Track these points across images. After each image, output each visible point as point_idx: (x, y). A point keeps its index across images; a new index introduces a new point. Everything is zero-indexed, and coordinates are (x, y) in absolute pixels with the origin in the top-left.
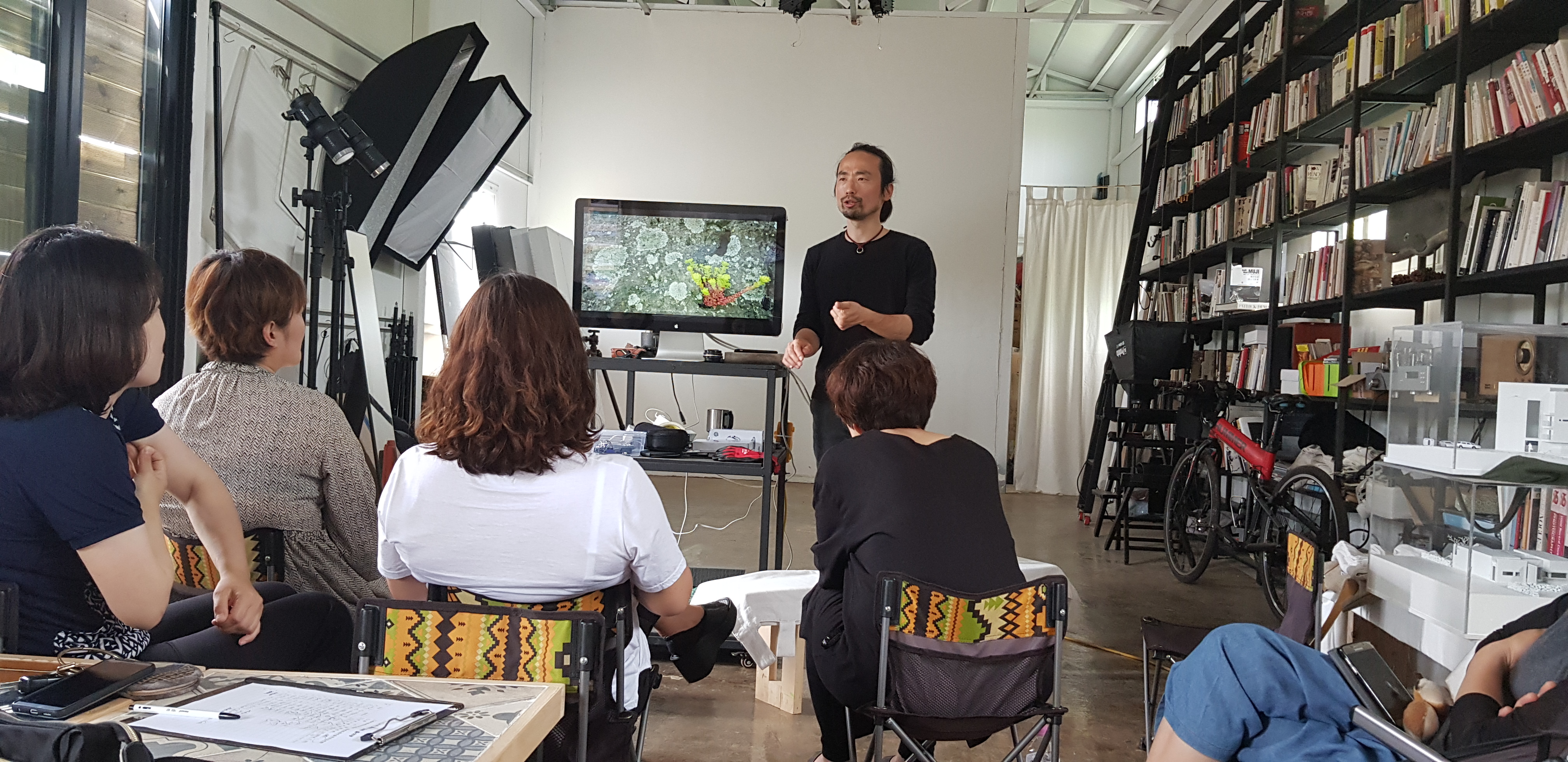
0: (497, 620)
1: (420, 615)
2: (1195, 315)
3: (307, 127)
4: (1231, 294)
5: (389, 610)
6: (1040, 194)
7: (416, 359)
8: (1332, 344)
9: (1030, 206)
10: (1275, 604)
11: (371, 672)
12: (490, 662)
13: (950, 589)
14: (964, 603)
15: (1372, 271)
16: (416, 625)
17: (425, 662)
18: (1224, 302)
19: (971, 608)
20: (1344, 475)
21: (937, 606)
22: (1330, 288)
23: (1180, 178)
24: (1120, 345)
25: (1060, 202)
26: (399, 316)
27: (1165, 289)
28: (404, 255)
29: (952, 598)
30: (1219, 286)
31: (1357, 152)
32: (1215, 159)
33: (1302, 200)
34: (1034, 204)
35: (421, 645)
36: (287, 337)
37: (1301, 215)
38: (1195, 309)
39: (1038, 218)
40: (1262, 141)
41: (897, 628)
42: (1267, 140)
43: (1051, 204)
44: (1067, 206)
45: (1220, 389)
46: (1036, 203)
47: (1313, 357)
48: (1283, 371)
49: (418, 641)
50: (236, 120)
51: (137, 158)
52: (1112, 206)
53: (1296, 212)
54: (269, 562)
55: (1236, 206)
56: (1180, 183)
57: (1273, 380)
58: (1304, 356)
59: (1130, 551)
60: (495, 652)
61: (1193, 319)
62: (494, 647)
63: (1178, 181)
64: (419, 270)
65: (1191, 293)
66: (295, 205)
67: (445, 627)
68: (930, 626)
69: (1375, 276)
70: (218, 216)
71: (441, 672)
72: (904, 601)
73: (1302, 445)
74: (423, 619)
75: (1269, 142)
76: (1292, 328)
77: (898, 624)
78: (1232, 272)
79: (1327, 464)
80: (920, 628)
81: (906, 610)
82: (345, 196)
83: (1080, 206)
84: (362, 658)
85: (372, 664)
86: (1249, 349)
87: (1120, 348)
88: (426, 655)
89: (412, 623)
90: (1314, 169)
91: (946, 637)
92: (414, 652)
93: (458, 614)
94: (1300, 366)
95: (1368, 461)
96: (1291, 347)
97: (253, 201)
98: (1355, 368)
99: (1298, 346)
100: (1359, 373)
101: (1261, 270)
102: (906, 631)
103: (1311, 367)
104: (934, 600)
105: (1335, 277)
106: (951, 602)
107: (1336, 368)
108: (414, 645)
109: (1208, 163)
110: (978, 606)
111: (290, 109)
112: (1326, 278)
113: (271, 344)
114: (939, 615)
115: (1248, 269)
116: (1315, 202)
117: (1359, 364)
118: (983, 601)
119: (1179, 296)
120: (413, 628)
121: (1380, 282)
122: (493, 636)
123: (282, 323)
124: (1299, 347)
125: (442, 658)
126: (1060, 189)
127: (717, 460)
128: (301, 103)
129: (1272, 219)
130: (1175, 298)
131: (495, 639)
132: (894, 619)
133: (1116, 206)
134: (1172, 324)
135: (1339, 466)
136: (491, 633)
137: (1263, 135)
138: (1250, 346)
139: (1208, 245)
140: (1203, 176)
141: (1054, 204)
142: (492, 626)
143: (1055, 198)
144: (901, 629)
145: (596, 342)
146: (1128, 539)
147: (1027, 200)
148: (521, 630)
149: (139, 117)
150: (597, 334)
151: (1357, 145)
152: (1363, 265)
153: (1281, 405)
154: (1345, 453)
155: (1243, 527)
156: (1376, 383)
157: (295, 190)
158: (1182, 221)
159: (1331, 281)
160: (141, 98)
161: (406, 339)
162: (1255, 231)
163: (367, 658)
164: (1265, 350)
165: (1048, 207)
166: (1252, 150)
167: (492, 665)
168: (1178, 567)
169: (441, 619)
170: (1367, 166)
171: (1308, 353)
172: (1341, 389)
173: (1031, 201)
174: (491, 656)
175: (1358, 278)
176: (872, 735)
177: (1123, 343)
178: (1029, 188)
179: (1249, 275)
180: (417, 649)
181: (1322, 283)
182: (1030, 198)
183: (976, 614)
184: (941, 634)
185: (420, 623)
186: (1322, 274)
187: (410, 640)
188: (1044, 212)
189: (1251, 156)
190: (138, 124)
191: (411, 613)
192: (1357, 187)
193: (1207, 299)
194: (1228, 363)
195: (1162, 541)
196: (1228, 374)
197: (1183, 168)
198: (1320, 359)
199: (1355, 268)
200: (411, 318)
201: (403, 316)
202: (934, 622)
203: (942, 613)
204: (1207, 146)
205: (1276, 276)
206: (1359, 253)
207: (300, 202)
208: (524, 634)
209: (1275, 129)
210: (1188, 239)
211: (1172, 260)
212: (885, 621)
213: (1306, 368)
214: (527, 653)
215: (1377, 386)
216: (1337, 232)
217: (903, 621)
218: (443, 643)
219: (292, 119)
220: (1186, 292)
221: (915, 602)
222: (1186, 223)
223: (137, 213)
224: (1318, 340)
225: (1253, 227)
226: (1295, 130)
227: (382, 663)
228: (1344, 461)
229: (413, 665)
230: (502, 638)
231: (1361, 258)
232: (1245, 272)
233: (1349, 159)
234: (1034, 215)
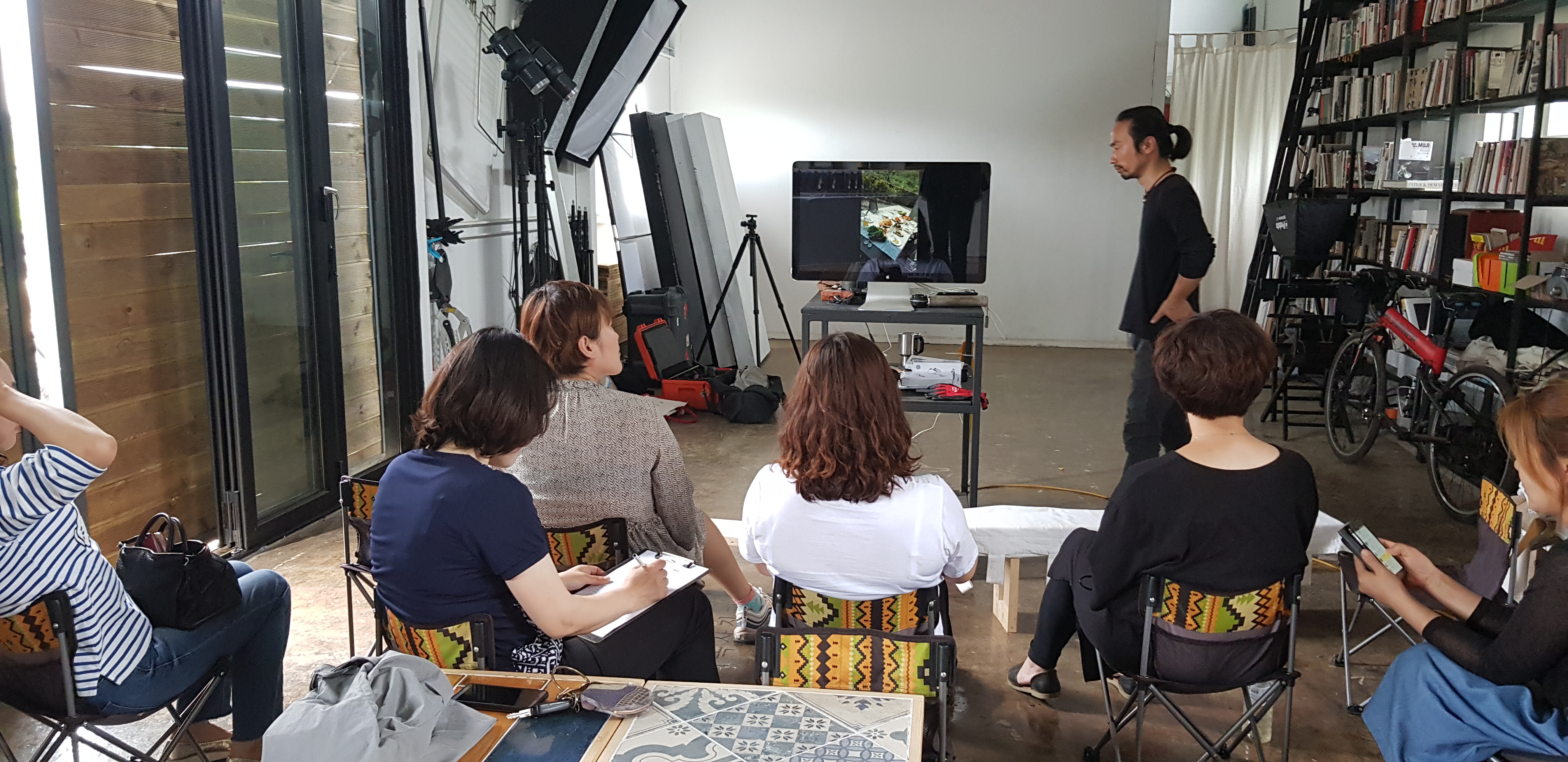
0: (862, 640)
1: (805, 639)
2: (1357, 182)
3: (506, 61)
4: (1399, 168)
5: (782, 636)
6: (1188, 42)
7: (592, 252)
8: (1508, 235)
9: (1178, 56)
10: (1444, 499)
11: (771, 684)
12: (860, 672)
13: (1207, 589)
14: (1220, 599)
15: (1557, 171)
16: (803, 646)
17: (811, 674)
18: (1391, 178)
19: (1226, 603)
20: (1518, 373)
21: (1195, 603)
22: (1511, 184)
23: (1344, 35)
24: (1281, 218)
25: (1210, 50)
26: (576, 214)
27: (1323, 150)
28: (578, 156)
29: (1209, 596)
30: (1387, 159)
31: (1549, 50)
32: (1386, 23)
33: (1484, 88)
34: (1182, 54)
35: (807, 662)
36: (601, 347)
37: (1482, 102)
38: (1358, 175)
39: (1186, 68)
40: (1441, 17)
41: (1158, 615)
42: (1447, 16)
43: (1200, 52)
44: (1217, 54)
45: (1391, 279)
46: (1185, 51)
47: (1488, 247)
48: (1455, 260)
49: (805, 659)
50: (440, 56)
51: (360, 102)
52: (1265, 52)
53: (1476, 98)
55: (1409, 77)
56: (1344, 41)
57: (1444, 266)
58: (1479, 246)
59: (1289, 428)
60: (863, 664)
61: (1355, 185)
62: (862, 660)
63: (1341, 38)
64: (589, 166)
65: (1353, 160)
66: (500, 135)
67: (824, 646)
68: (1189, 620)
69: (1560, 175)
70: (434, 152)
71: (823, 682)
72: (1166, 594)
73: (1474, 334)
74: (807, 641)
75: (1449, 19)
76: (1466, 217)
77: (1160, 611)
78: (1401, 146)
79: (1498, 359)
80: (1180, 620)
81: (1169, 602)
82: (542, 122)
83: (1230, 53)
84: (764, 673)
85: (771, 676)
86: (1417, 228)
87: (1280, 221)
88: (811, 669)
89: (800, 645)
90: (1498, 55)
91: (1203, 629)
92: (803, 666)
93: (832, 636)
94: (1475, 258)
95: (1544, 362)
96: (1464, 237)
97: (458, 131)
98: (1532, 268)
99: (1472, 236)
100: (1538, 274)
101: (1432, 143)
102: (1166, 619)
103: (1487, 261)
104: (1193, 598)
105: (1517, 174)
106: (1208, 600)
107: (1514, 268)
108: (802, 662)
109: (1377, 27)
110: (1231, 602)
111: (489, 44)
112: (1508, 173)
113: (588, 356)
114: (1197, 611)
115: (1417, 142)
116: (1498, 90)
117: (1538, 264)
118: (1236, 597)
119: (1340, 160)
120: (801, 649)
121: (1565, 181)
122: (860, 652)
124: (1473, 237)
125: (823, 669)
126: (1209, 36)
127: (930, 398)
128: (499, 38)
129: (1449, 102)
130: (1335, 160)
131: (862, 654)
132: (1157, 607)
133: (1269, 51)
134: (1331, 192)
135: (1512, 362)
136: (858, 649)
137: (1443, 11)
138: (1419, 225)
139: (1375, 113)
140: (1371, 40)
141: (1203, 52)
142: (858, 644)
143: (1204, 46)
144: (1162, 617)
145: (755, 226)
146: (1286, 412)
147: (1175, 49)
148: (884, 647)
149: (357, 61)
150: (754, 219)
151: (1549, 43)
152: (1547, 165)
153: (1457, 304)
154: (1520, 350)
155: (1410, 417)
156: (1558, 291)
157: (499, 121)
158: (1346, 83)
159: (1512, 176)
160: (359, 44)
161: (582, 233)
162: (1429, 109)
163: (768, 673)
164: (1435, 233)
165: (1196, 55)
166: (1429, 23)
167: (862, 674)
168: (1339, 447)
169: (821, 640)
170: (1559, 68)
171: (1484, 244)
172: (1520, 292)
173: (1179, 50)
174: (861, 667)
175: (1542, 179)
177: (1284, 217)
178: (1177, 36)
179: (1418, 149)
180: (805, 664)
181: (1503, 178)
182: (1178, 47)
183: (1230, 608)
184: (1199, 627)
185: (805, 644)
186: (1503, 168)
187: (799, 658)
188: (1192, 61)
189: (1427, 28)
190: (358, 70)
191: (799, 637)
192: (1547, 86)
193: (1371, 167)
194: (1393, 237)
195: (1323, 426)
196: (1392, 249)
197: (1348, 25)
198: (1496, 251)
199: (1541, 168)
200: (585, 213)
201: (579, 212)
202: (1193, 617)
203: (1200, 609)
204: (1377, 8)
205: (1452, 160)
206: (1544, 152)
207: (504, 133)
208: (887, 652)
209: (1457, 7)
210: (1352, 102)
211: (1333, 121)
212: (1149, 609)
213: (1481, 261)
214: (890, 665)
215: (1559, 295)
216: (1517, 115)
217: (1165, 610)
218: (823, 658)
219: (490, 52)
220: (1348, 156)
221: (1176, 598)
222: (1350, 85)
223: (365, 154)
224: (1493, 229)
225: (1428, 105)
226: (1479, 11)
227: (779, 676)
228: (1519, 358)
229: (802, 676)
230: (868, 653)
231: (1546, 157)
232: (1414, 145)
233: (1539, 56)
234: (1182, 65)
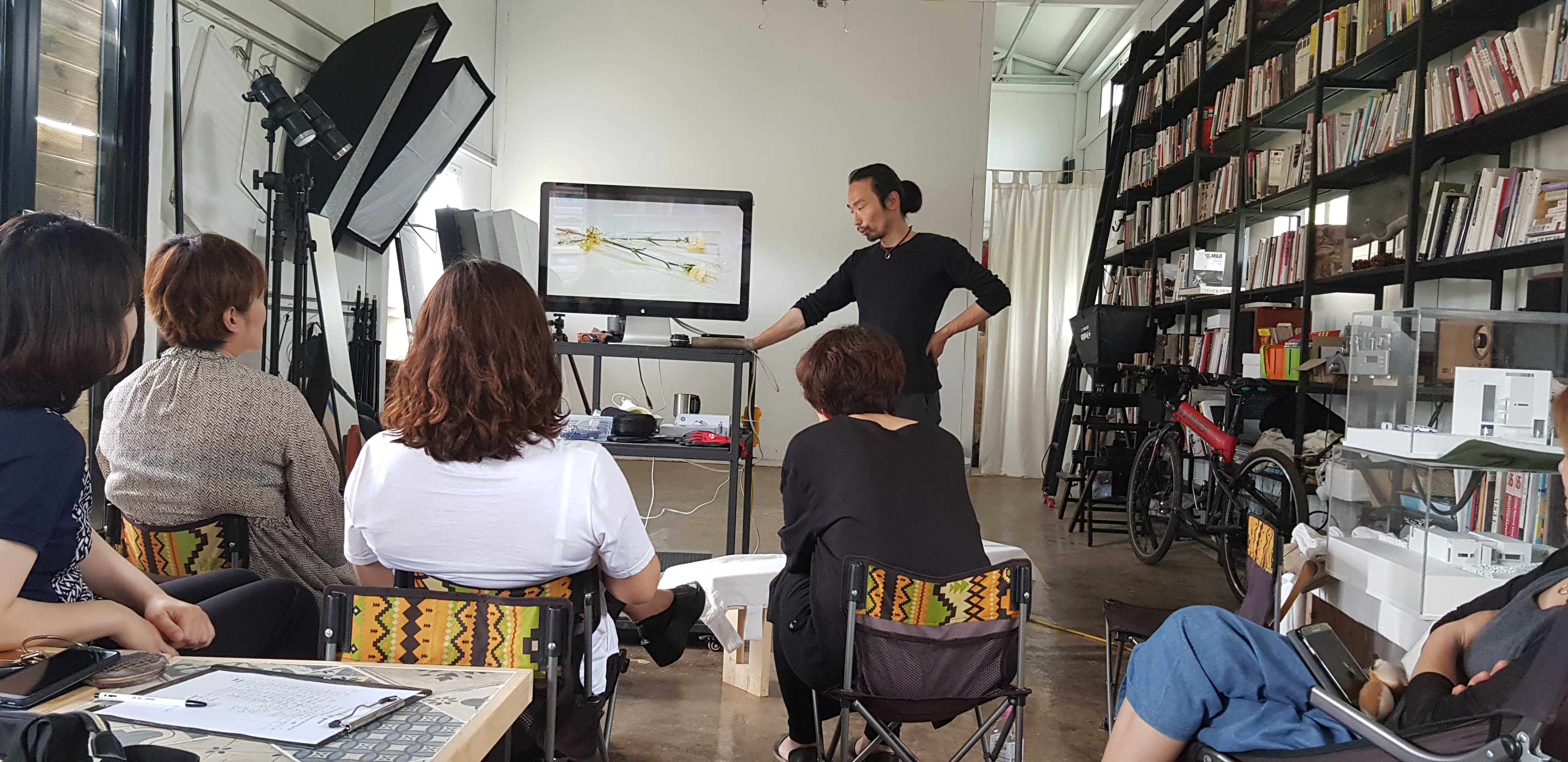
0: (465, 607)
1: (387, 602)
2: (1159, 299)
3: (268, 109)
4: (1194, 278)
5: (356, 597)
6: (1006, 178)
7: (380, 342)
8: (1294, 329)
9: (996, 190)
10: (1236, 586)
11: (338, 659)
12: (457, 648)
13: (914, 574)
14: (930, 586)
15: (1333, 256)
16: (383, 612)
17: (393, 648)
18: (1187, 287)
19: (936, 591)
20: (1305, 458)
21: (903, 589)
22: (1292, 273)
23: (1145, 162)
24: (1084, 329)
25: (1026, 186)
26: (362, 300)
27: (1129, 274)
28: (366, 238)
29: (917, 582)
30: (1182, 271)
31: (1319, 138)
32: (1179, 144)
33: (1265, 186)
34: (1000, 189)
35: (388, 632)
36: (248, 322)
37: (1264, 200)
38: (1159, 293)
39: (1004, 202)
40: (1226, 126)
41: (863, 612)
42: (1231, 125)
43: (1017, 188)
44: (1033, 190)
45: (1184, 373)
46: (1002, 187)
47: (1274, 341)
48: (1244, 355)
49: (385, 628)
50: (196, 102)
51: (96, 140)
52: (1078, 190)
53: (1259, 197)
54: (234, 548)
55: (1200, 191)
56: (1145, 168)
57: (1235, 364)
58: (1266, 340)
59: (1094, 534)
60: (462, 638)
61: (1157, 303)
62: (461, 633)
63: (1143, 166)
64: (382, 253)
65: (1155, 278)
66: (256, 187)
67: (412, 614)
68: (896, 610)
69: (1336, 261)
70: (177, 198)
71: (408, 658)
72: (870, 585)
73: (1263, 428)
74: (390, 606)
75: (1233, 127)
76: (1254, 313)
77: (865, 607)
78: (1195, 256)
79: (1287, 446)
80: (887, 612)
81: (873, 594)
82: (307, 178)
83: (1046, 190)
84: (329, 645)
85: (339, 650)
86: (1211, 333)
87: (1084, 332)
88: (393, 642)
89: (379, 610)
90: (1276, 154)
91: (911, 621)
92: (381, 638)
93: (426, 601)
94: (1262, 350)
95: (1328, 445)
96: (1253, 330)
97: (213, 182)
98: (1314, 352)
99: (1260, 330)
100: (1320, 357)
101: (1224, 254)
102: (872, 614)
103: (1273, 350)
104: (900, 584)
105: (1296, 262)
106: (917, 586)
107: (1296, 353)
108: (381, 631)
109: (1173, 148)
110: (943, 590)
111: (250, 90)
112: (1288, 263)
113: (231, 329)
114: (905, 599)
115: (1211, 253)
116: (1277, 187)
117: (1320, 348)
118: (948, 584)
119: (1143, 280)
120: (381, 614)
121: (1341, 267)
122: (460, 622)
123: (243, 308)
124: (1261, 332)
125: (410, 644)
126: (1026, 173)
127: (684, 445)
128: (262, 84)
129: (1235, 204)
130: (1139, 282)
131: (462, 625)
132: (861, 602)
133: (1082, 190)
134: (1136, 308)
135: (1299, 449)
136: (459, 619)
137: (1227, 120)
138: (1213, 330)
139: (1172, 229)
140: (1167, 161)
141: (1019, 188)
142: (459, 612)
143: (1021, 182)
144: (867, 613)
145: (562, 326)
146: (1091, 521)
147: (993, 184)
148: (488, 616)
149: (97, 97)
150: (562, 318)
151: (1319, 130)
152: (1322, 251)
153: (1243, 389)
154: (1306, 436)
155: (1204, 509)
156: (1336, 366)
157: (256, 173)
158: (1146, 206)
159: (1292, 266)
160: (99, 79)
161: (369, 322)
162: (1218, 216)
163: (334, 645)
164: (1228, 335)
165: (1013, 191)
166: (1215, 135)
167: (460, 651)
168: (1141, 549)
169: (409, 606)
170: (1329, 152)
171: (1270, 337)
172: (1302, 373)
173: (997, 185)
174: (459, 642)
175: (1319, 263)
176: (838, 717)
177: (1087, 327)
178: (995, 172)
179: (1212, 260)
180: (384, 635)
181: (1284, 268)
182: (995, 181)
183: (942, 597)
184: (907, 617)
185: (387, 609)
186: (1284, 258)
187: (377, 627)
188: (1009, 196)
189: (1214, 141)
190: (96, 106)
191: (378, 600)
192: (1319, 172)
193: (1170, 283)
194: (1190, 347)
195: (1125, 523)
196: (1190, 358)
197: (1148, 153)
198: (1282, 343)
199: (1317, 253)
200: (374, 302)
201: (366, 299)
202: (900, 606)
203: (908, 597)
204: (1171, 131)
205: (1239, 260)
206: (1320, 238)
207: (261, 185)
208: (492, 620)
209: (1239, 114)
210: (1152, 224)
211: (1137, 244)
213: (1267, 352)
214: (495, 639)
215: (1337, 370)
216: (1299, 217)
217: (869, 604)
218: (411, 629)
219: (252, 100)
220: (1150, 276)
221: (881, 586)
222: (1150, 208)
223: (95, 195)
224: (1280, 324)
225: (1217, 212)
226: (1258, 115)
227: (349, 650)
228: (1306, 444)
229: (380, 651)
230: (470, 624)
231: (1321, 244)
232: (1208, 256)
233: (1311, 144)
234: (1000, 199)
